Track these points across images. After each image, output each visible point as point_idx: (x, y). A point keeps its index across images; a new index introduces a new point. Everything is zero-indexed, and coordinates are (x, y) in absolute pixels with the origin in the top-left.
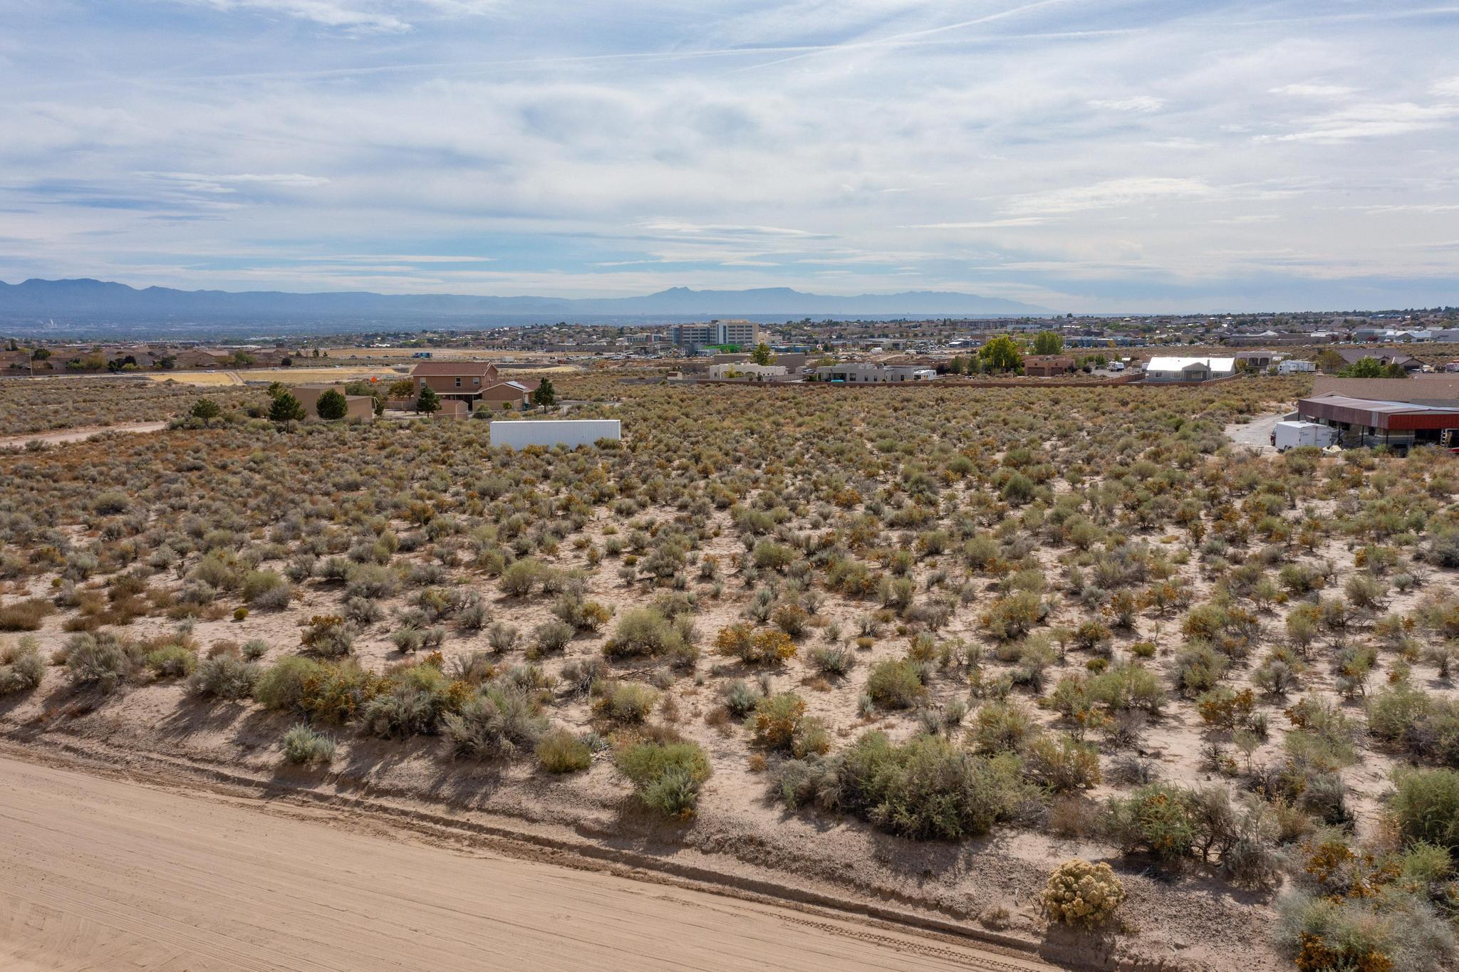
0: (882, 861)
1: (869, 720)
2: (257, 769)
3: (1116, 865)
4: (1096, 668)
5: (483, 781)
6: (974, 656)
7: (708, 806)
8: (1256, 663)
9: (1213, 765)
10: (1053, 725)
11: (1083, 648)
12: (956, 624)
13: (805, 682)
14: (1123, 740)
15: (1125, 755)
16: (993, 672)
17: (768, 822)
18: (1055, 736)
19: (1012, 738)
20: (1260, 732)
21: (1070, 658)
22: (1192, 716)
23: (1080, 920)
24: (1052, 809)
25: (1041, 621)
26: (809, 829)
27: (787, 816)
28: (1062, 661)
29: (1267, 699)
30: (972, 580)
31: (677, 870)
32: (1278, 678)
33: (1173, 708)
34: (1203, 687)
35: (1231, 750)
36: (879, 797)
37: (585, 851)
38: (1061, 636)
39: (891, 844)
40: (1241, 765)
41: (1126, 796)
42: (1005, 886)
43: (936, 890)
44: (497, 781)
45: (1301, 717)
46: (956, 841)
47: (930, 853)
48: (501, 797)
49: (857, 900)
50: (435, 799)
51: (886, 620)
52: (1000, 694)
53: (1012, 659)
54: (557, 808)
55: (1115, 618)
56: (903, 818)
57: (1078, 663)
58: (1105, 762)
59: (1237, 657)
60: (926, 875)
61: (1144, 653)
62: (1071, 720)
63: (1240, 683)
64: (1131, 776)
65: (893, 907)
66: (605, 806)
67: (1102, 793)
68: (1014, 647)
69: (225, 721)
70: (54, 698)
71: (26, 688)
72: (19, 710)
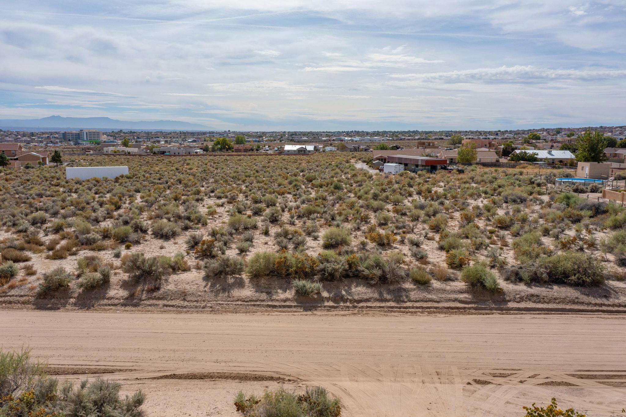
2: (285, 301)
5: (400, 290)
44: (406, 291)
48: (411, 296)
50: (386, 300)
66: (461, 293)
69: (240, 284)
70: (125, 285)
71: (105, 282)
72: (112, 293)
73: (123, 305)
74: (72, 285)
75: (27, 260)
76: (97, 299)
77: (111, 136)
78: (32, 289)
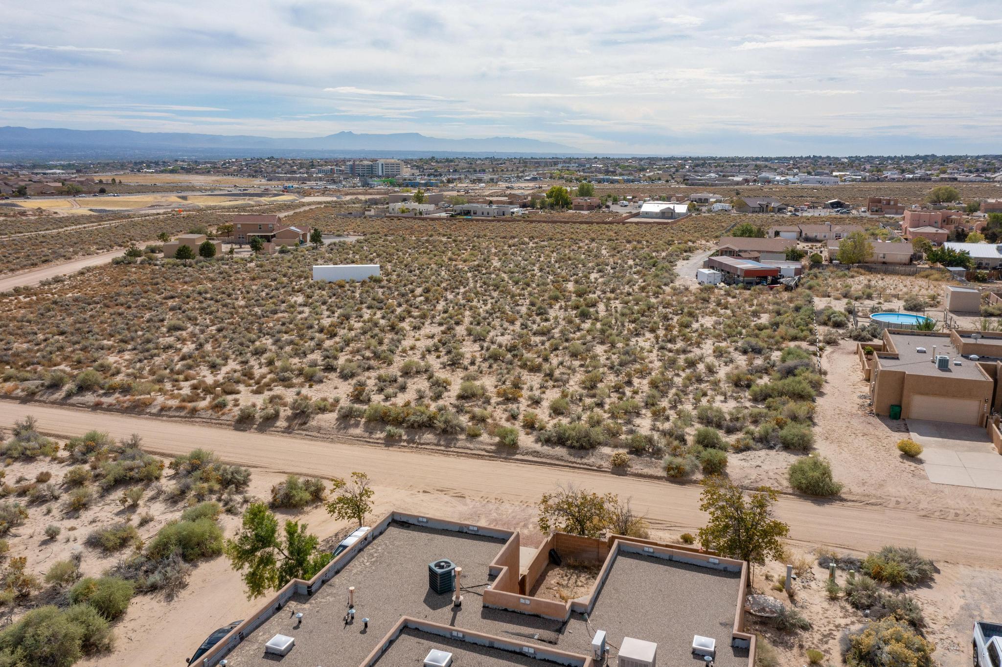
0: (571, 455)
1: (553, 418)
2: (378, 439)
3: (628, 453)
4: (620, 399)
5: (453, 439)
6: (581, 396)
7: (520, 443)
8: (670, 395)
9: (654, 428)
10: (609, 418)
11: (616, 391)
12: (571, 382)
13: (528, 406)
14: (629, 422)
15: (630, 426)
16: (588, 401)
17: (538, 447)
18: (610, 421)
19: (598, 423)
20: (667, 419)
21: (612, 395)
22: (649, 414)
23: (619, 465)
24: (612, 441)
25: (601, 381)
26: (550, 448)
27: (542, 445)
28: (610, 397)
29: (671, 408)
30: (574, 362)
31: (517, 460)
32: (675, 401)
33: (644, 411)
34: (653, 405)
35: (658, 424)
36: (568, 439)
37: (490, 456)
38: (609, 388)
39: (572, 451)
40: (661, 428)
41: (630, 437)
42: (602, 459)
43: (585, 461)
44: (457, 440)
45: (679, 414)
46: (588, 449)
47: (583, 452)
48: (459, 444)
49: (565, 464)
50: (440, 445)
51: (547, 381)
52: (591, 409)
53: (594, 396)
54: (478, 446)
55: (626, 379)
56: (575, 444)
57: (615, 396)
58: (624, 428)
59: (664, 394)
60: (582, 457)
61: (636, 392)
62: (614, 416)
63: (664, 403)
64: (631, 432)
65: (575, 465)
66: (491, 445)
67: (623, 437)
68: (593, 392)
69: (357, 425)
70: (288, 419)
71: (276, 416)
72: (278, 424)
73: (283, 432)
74: (257, 416)
75: (238, 392)
76: (269, 427)
77: (418, 167)
78: (234, 416)
